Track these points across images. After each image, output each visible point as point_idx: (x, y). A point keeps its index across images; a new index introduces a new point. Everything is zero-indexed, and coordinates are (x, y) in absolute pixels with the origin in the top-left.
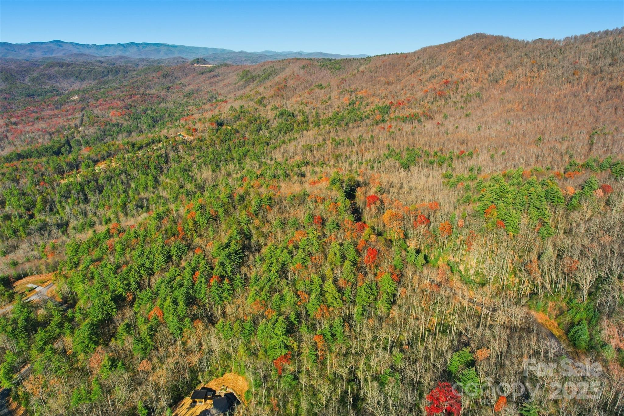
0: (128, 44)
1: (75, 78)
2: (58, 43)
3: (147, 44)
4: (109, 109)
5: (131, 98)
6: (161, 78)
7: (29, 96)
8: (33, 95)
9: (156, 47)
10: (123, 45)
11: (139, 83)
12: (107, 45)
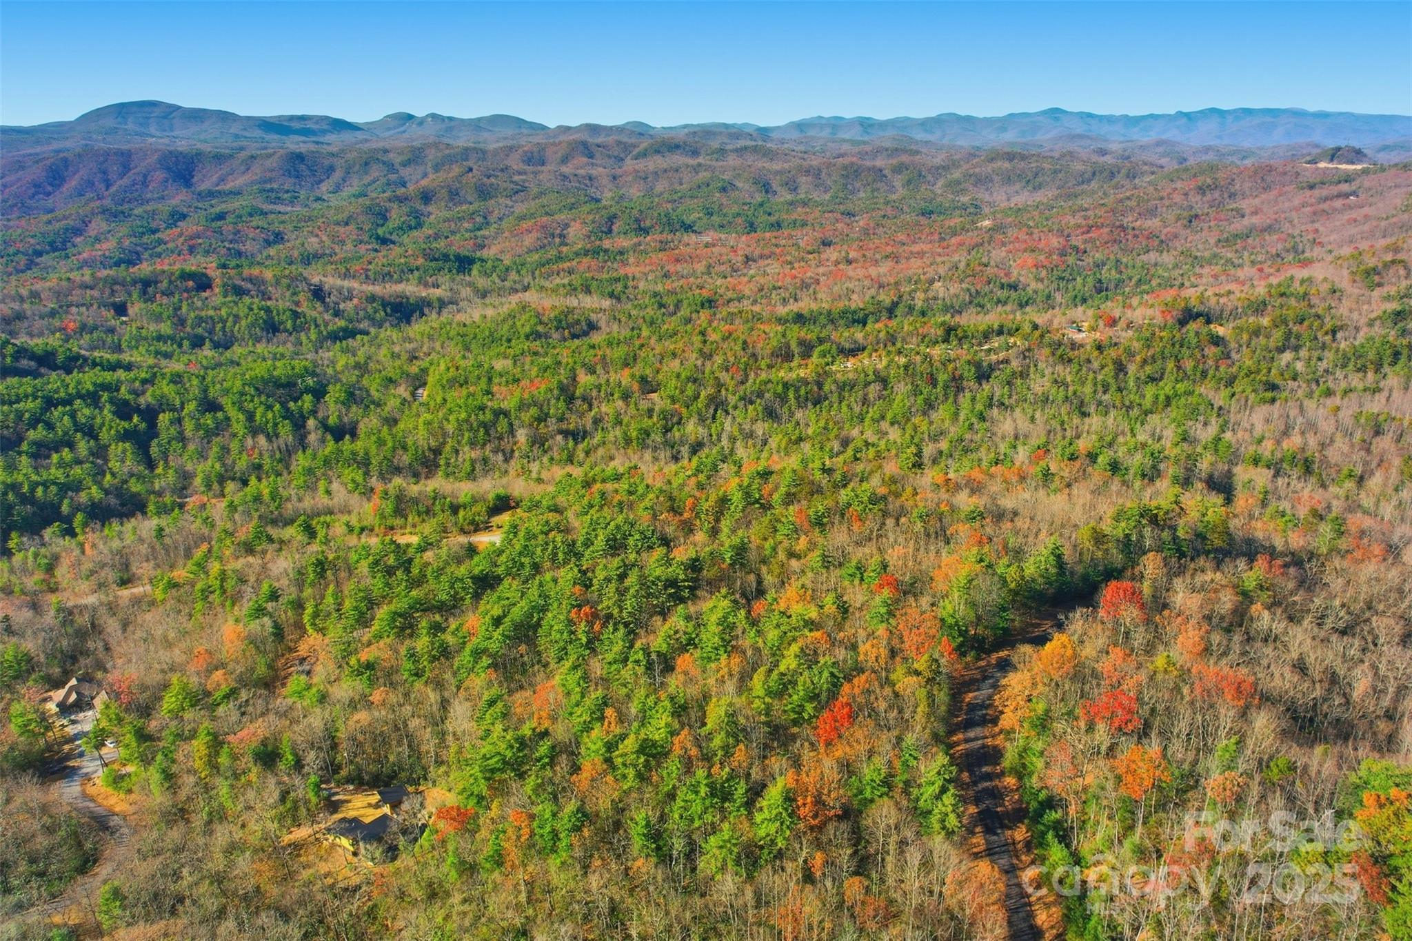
0: (1201, 112)
1: (1023, 184)
2: (1055, 114)
3: (1248, 112)
4: (1025, 251)
5: (1088, 232)
6: (1191, 193)
7: (923, 214)
8: (932, 212)
9: (1268, 119)
10: (1188, 116)
11: (1133, 203)
12: (1152, 116)
